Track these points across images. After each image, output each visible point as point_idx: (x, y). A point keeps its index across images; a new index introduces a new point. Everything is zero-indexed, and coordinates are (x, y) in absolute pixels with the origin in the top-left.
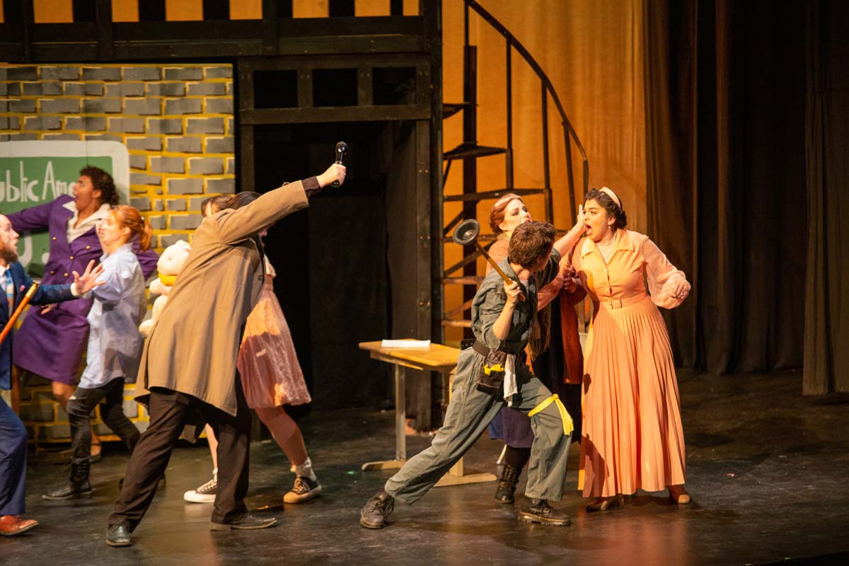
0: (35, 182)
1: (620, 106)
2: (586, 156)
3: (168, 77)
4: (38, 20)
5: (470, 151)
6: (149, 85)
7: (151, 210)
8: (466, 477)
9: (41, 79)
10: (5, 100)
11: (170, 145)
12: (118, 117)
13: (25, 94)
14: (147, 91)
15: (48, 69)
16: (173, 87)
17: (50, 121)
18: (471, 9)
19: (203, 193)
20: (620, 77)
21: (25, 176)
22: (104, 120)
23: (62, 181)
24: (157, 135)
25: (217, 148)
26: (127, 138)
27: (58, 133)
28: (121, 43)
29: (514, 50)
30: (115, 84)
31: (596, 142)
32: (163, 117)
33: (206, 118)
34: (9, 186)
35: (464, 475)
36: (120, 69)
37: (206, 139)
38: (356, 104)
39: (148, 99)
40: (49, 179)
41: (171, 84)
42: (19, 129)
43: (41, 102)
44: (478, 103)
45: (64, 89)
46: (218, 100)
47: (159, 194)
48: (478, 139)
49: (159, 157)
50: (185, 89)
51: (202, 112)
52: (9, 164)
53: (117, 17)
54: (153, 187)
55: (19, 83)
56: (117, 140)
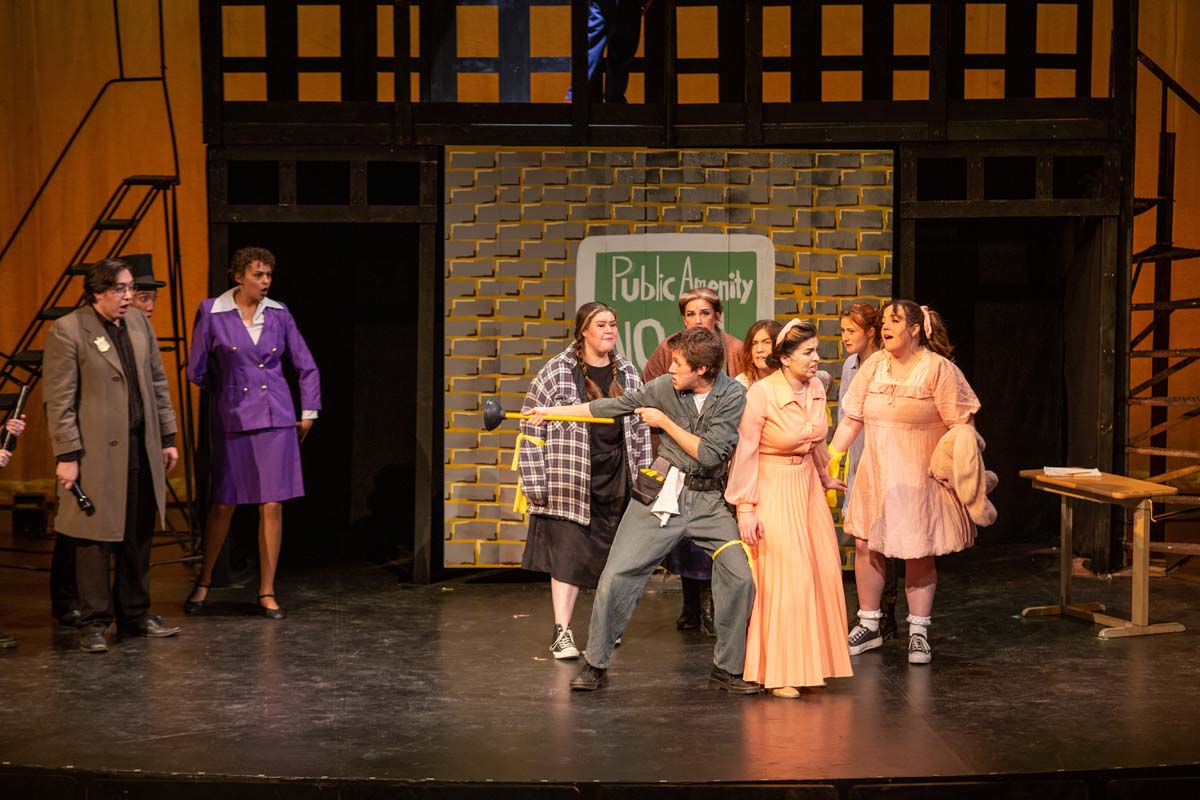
0: (672, 279)
3: (820, 165)
4: (680, 102)
5: (1164, 253)
6: (800, 173)
7: (798, 312)
8: (1151, 627)
9: (682, 164)
10: (643, 188)
11: (820, 240)
12: (765, 208)
13: (664, 182)
14: (797, 179)
15: (690, 154)
16: (827, 175)
17: (690, 211)
18: (1169, 91)
19: (856, 295)
21: (661, 272)
22: (748, 211)
24: (807, 229)
25: (873, 244)
26: (772, 232)
27: (698, 226)
28: (771, 126)
30: (763, 171)
32: (815, 209)
33: (863, 211)
34: (643, 283)
35: (1150, 624)
36: (769, 154)
37: (861, 234)
38: (1034, 197)
39: (798, 189)
40: (687, 276)
41: (825, 172)
42: (657, 221)
43: (682, 190)
44: (1175, 198)
45: (707, 177)
46: (879, 190)
47: (807, 295)
48: (1174, 239)
49: (809, 253)
50: (840, 177)
51: (858, 204)
52: (644, 258)
53: (767, 98)
54: (801, 287)
55: (658, 170)
56: (762, 234)
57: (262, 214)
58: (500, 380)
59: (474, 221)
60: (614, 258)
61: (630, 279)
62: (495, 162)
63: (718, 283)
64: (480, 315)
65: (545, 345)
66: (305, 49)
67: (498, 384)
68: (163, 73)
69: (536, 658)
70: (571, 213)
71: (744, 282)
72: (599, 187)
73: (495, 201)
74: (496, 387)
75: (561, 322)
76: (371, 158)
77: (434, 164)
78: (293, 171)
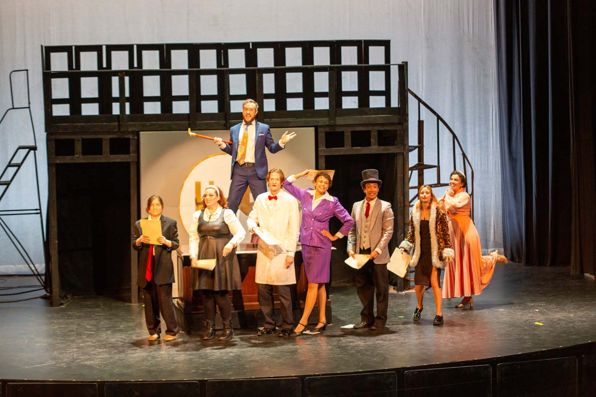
1: (487, 147)
2: (472, 169)
4: (232, 111)
5: (421, 167)
18: (421, 104)
20: (487, 134)
29: (440, 122)
31: (476, 162)
38: (370, 146)
44: (424, 145)
48: (424, 161)
53: (266, 109)
57: (68, 159)
66: (84, 94)
68: (29, 105)
76: (110, 136)
77: (135, 139)
78: (80, 143)
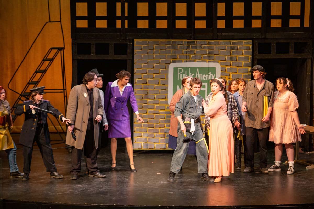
0: (194, 74)
3: (233, 44)
4: (196, 28)
6: (227, 47)
9: (196, 44)
10: (186, 50)
11: (232, 64)
12: (218, 56)
13: (192, 49)
14: (227, 48)
15: (198, 42)
16: (234, 47)
17: (198, 57)
21: (191, 72)
22: (214, 56)
23: (201, 74)
24: (230, 61)
25: (246, 65)
26: (220, 62)
27: (200, 60)
28: (219, 34)
30: (217, 46)
32: (231, 56)
33: (244, 56)
36: (219, 42)
37: (243, 63)
38: (289, 53)
39: (227, 51)
40: (197, 73)
42: (190, 59)
43: (196, 51)
45: (203, 47)
46: (248, 51)
47: (229, 79)
49: (229, 68)
50: (238, 48)
51: (242, 55)
52: (186, 69)
53: (219, 27)
54: (227, 76)
55: (190, 46)
56: (217, 62)
57: (86, 57)
58: (148, 100)
59: (142, 59)
60: (178, 69)
61: (182, 74)
62: (147, 44)
63: (206, 75)
64: (143, 84)
65: (160, 92)
66: (98, 14)
67: (148, 102)
68: (61, 20)
69: (157, 173)
70: (167, 57)
71: (212, 75)
72: (174, 50)
73: (147, 54)
74: (147, 102)
75: (164, 85)
76: (115, 42)
77: (131, 44)
78: (94, 46)
